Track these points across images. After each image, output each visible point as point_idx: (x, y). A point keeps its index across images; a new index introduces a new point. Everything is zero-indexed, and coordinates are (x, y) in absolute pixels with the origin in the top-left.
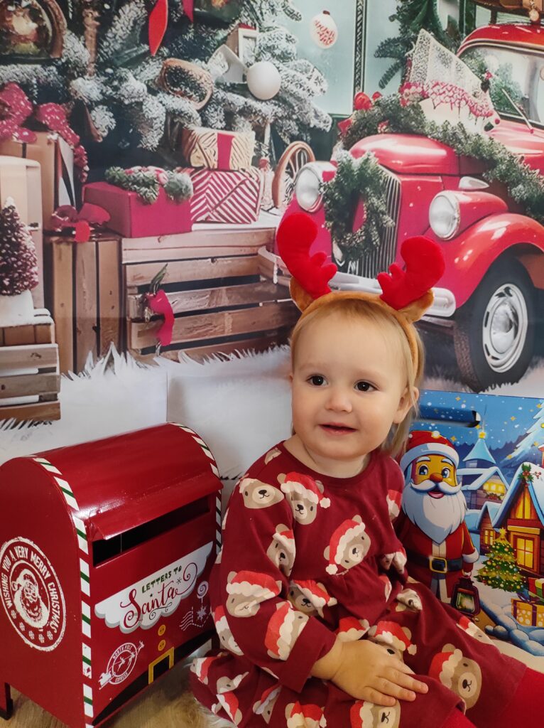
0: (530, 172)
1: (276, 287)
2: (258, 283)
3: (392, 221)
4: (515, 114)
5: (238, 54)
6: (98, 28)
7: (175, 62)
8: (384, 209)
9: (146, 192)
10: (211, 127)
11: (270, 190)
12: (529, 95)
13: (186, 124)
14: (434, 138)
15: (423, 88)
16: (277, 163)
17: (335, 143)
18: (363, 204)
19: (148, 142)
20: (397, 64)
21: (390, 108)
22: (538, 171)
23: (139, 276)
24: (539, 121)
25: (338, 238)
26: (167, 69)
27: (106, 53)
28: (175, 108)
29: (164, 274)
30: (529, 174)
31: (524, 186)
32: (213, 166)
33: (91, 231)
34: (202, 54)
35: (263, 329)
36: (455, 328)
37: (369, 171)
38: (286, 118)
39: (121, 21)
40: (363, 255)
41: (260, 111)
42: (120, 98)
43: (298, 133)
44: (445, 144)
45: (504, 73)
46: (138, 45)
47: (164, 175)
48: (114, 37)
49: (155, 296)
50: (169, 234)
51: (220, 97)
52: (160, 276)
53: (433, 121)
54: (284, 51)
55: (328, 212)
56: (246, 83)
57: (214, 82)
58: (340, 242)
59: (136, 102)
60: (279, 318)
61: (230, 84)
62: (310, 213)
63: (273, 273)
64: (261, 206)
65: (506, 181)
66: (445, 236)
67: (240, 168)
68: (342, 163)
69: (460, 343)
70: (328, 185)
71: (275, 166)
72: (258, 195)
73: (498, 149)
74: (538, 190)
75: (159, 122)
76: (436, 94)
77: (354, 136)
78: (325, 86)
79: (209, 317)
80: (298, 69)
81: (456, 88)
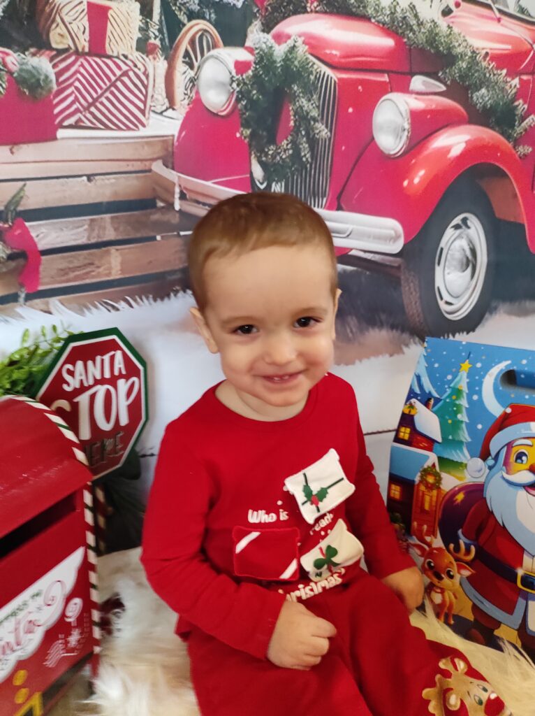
0: (495, 72)
1: (177, 215)
2: (154, 210)
3: (326, 130)
8: (316, 115)
11: (163, 86)
14: (378, 22)
16: (171, 49)
17: (251, 23)
18: (289, 107)
22: (504, 71)
24: (507, 7)
25: (258, 151)
29: (22, 198)
30: (494, 75)
31: (488, 91)
32: (83, 49)
35: (161, 270)
36: (402, 268)
37: (296, 63)
40: (289, 174)
44: (393, 31)
47: (13, 59)
49: (10, 227)
50: (24, 143)
52: (16, 199)
55: (244, 116)
58: (260, 157)
60: (183, 255)
62: (220, 116)
63: (174, 197)
64: (151, 106)
65: (467, 83)
66: (392, 153)
67: (120, 54)
68: (261, 50)
69: (409, 285)
70: (243, 79)
71: (169, 51)
72: (147, 92)
73: (457, 41)
74: (504, 96)
77: (276, 14)
79: (89, 254)
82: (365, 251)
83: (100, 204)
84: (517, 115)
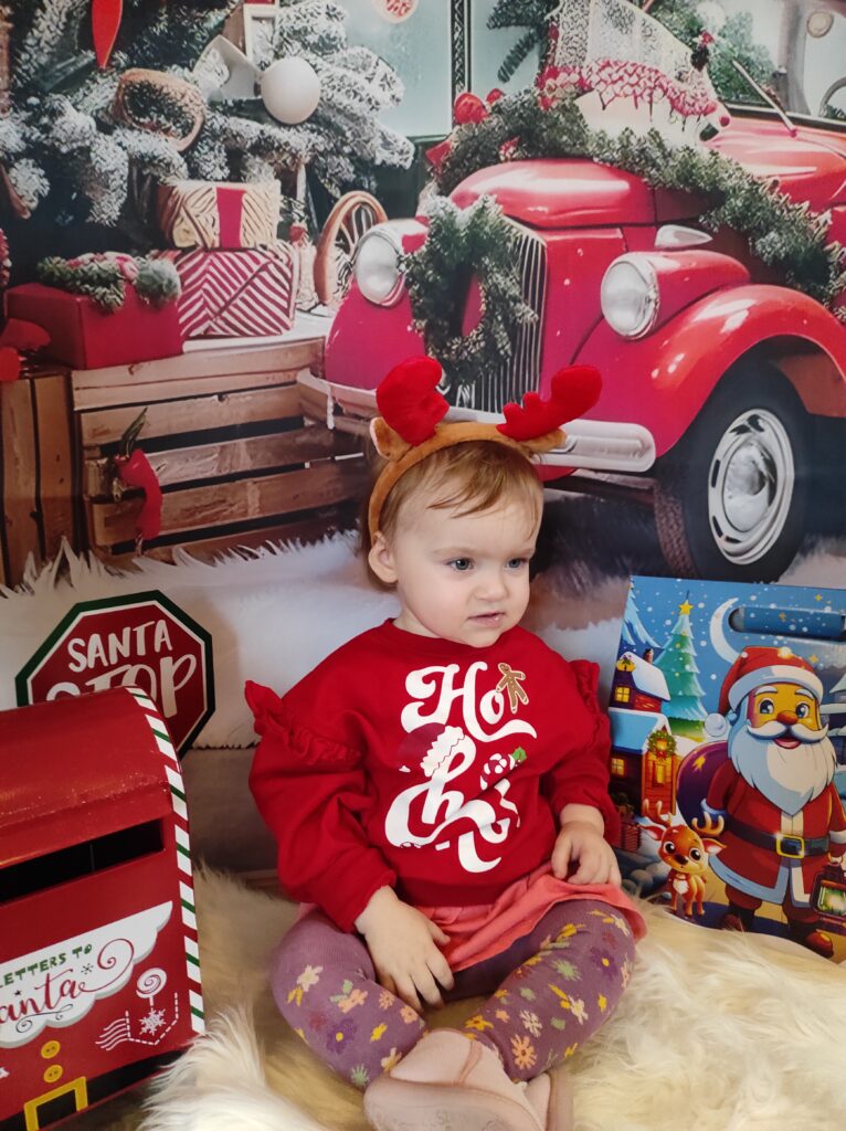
0: (791, 207)
1: (332, 435)
2: (301, 430)
3: (532, 313)
4: (761, 105)
5: (244, 50)
6: (10, 32)
7: (139, 74)
8: (517, 293)
9: (105, 294)
10: (205, 178)
11: (311, 277)
12: (786, 68)
13: (163, 177)
14: (604, 161)
15: (580, 73)
16: (320, 231)
17: (422, 188)
18: (478, 286)
19: (103, 213)
20: (531, 36)
21: (521, 115)
22: (806, 205)
23: (101, 430)
24: (808, 113)
25: (437, 347)
26: (127, 87)
27: (27, 71)
28: (143, 151)
29: (142, 425)
30: (789, 211)
31: (780, 234)
32: (213, 244)
33: (23, 362)
34: (183, 55)
35: (312, 505)
36: (655, 491)
37: (487, 229)
38: (332, 152)
39: (47, 16)
40: (482, 373)
41: (287, 144)
42: (53, 144)
43: (354, 176)
44: (627, 170)
45: (736, 32)
46: (77, 53)
47: (132, 265)
48: (38, 44)
49: (128, 460)
50: (146, 361)
51: (217, 126)
52: (136, 426)
53: (602, 132)
54: (324, 36)
55: (418, 304)
56: (259, 97)
57: (205, 101)
58: (441, 353)
59: (79, 148)
60: (339, 486)
61: (234, 102)
62: (385, 307)
63: (326, 413)
64: (296, 304)
65: (745, 227)
66: (632, 333)
67: (258, 243)
68: (438, 218)
69: (666, 516)
70: (414, 258)
71: (318, 236)
72: (291, 287)
73: (727, 172)
74: (807, 239)
75: (118, 177)
76: (606, 82)
77: (457, 170)
78: (399, 90)
79: (219, 489)
80: (349, 65)
81: (643, 68)
82: (596, 471)
83: (233, 427)
84: (832, 263)
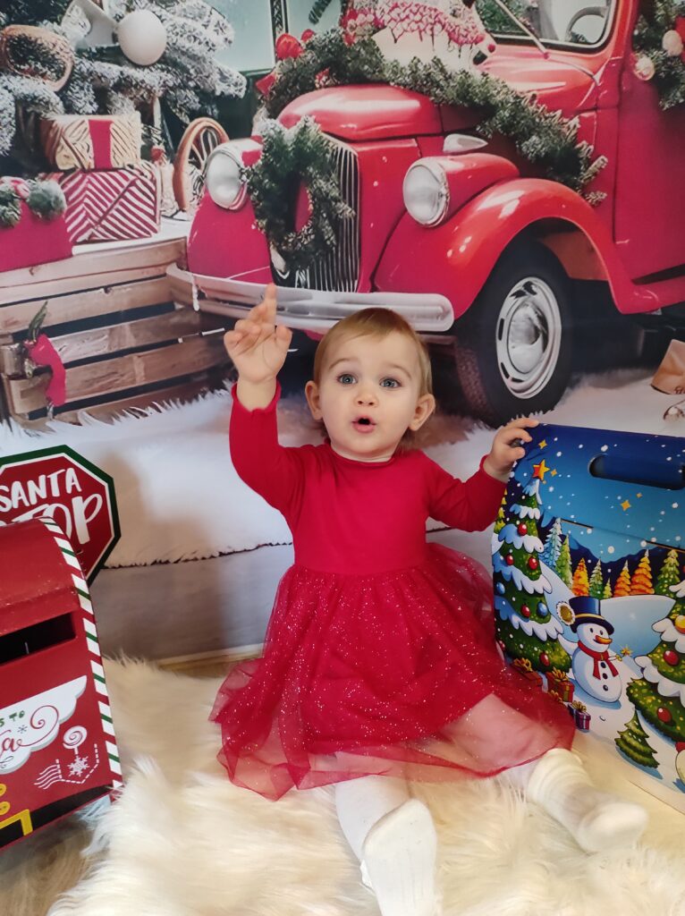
0: (547, 115)
1: (198, 315)
2: (171, 314)
3: (350, 209)
4: (518, 34)
5: (101, 5)
7: (17, 29)
8: (337, 194)
9: (5, 211)
10: (78, 113)
11: (171, 189)
12: (537, 3)
13: (44, 114)
14: (398, 84)
15: (374, 14)
16: (176, 152)
17: (255, 113)
18: (306, 190)
21: (329, 50)
22: (559, 113)
23: (12, 321)
24: (557, 39)
25: (277, 241)
26: (8, 40)
28: (26, 93)
29: (44, 315)
30: (546, 118)
31: (540, 138)
32: (89, 166)
34: (53, 12)
35: (186, 372)
36: (456, 346)
37: (309, 144)
38: (179, 87)
40: (314, 260)
41: (143, 82)
44: (417, 91)
47: (25, 187)
49: (35, 344)
50: (41, 263)
51: (84, 69)
52: (40, 317)
53: (396, 61)
55: (258, 207)
56: (117, 44)
57: (73, 49)
58: (280, 246)
60: (207, 355)
61: (96, 49)
62: (232, 210)
63: (192, 298)
64: (161, 211)
66: (430, 222)
67: (126, 164)
68: (269, 137)
69: (465, 364)
70: (252, 170)
71: (174, 155)
72: (156, 198)
73: (495, 89)
74: (561, 140)
75: (7, 115)
76: (395, 20)
77: (282, 97)
78: (230, 34)
79: (112, 363)
80: (188, 15)
81: (425, 7)
83: (117, 313)
84: (582, 159)
